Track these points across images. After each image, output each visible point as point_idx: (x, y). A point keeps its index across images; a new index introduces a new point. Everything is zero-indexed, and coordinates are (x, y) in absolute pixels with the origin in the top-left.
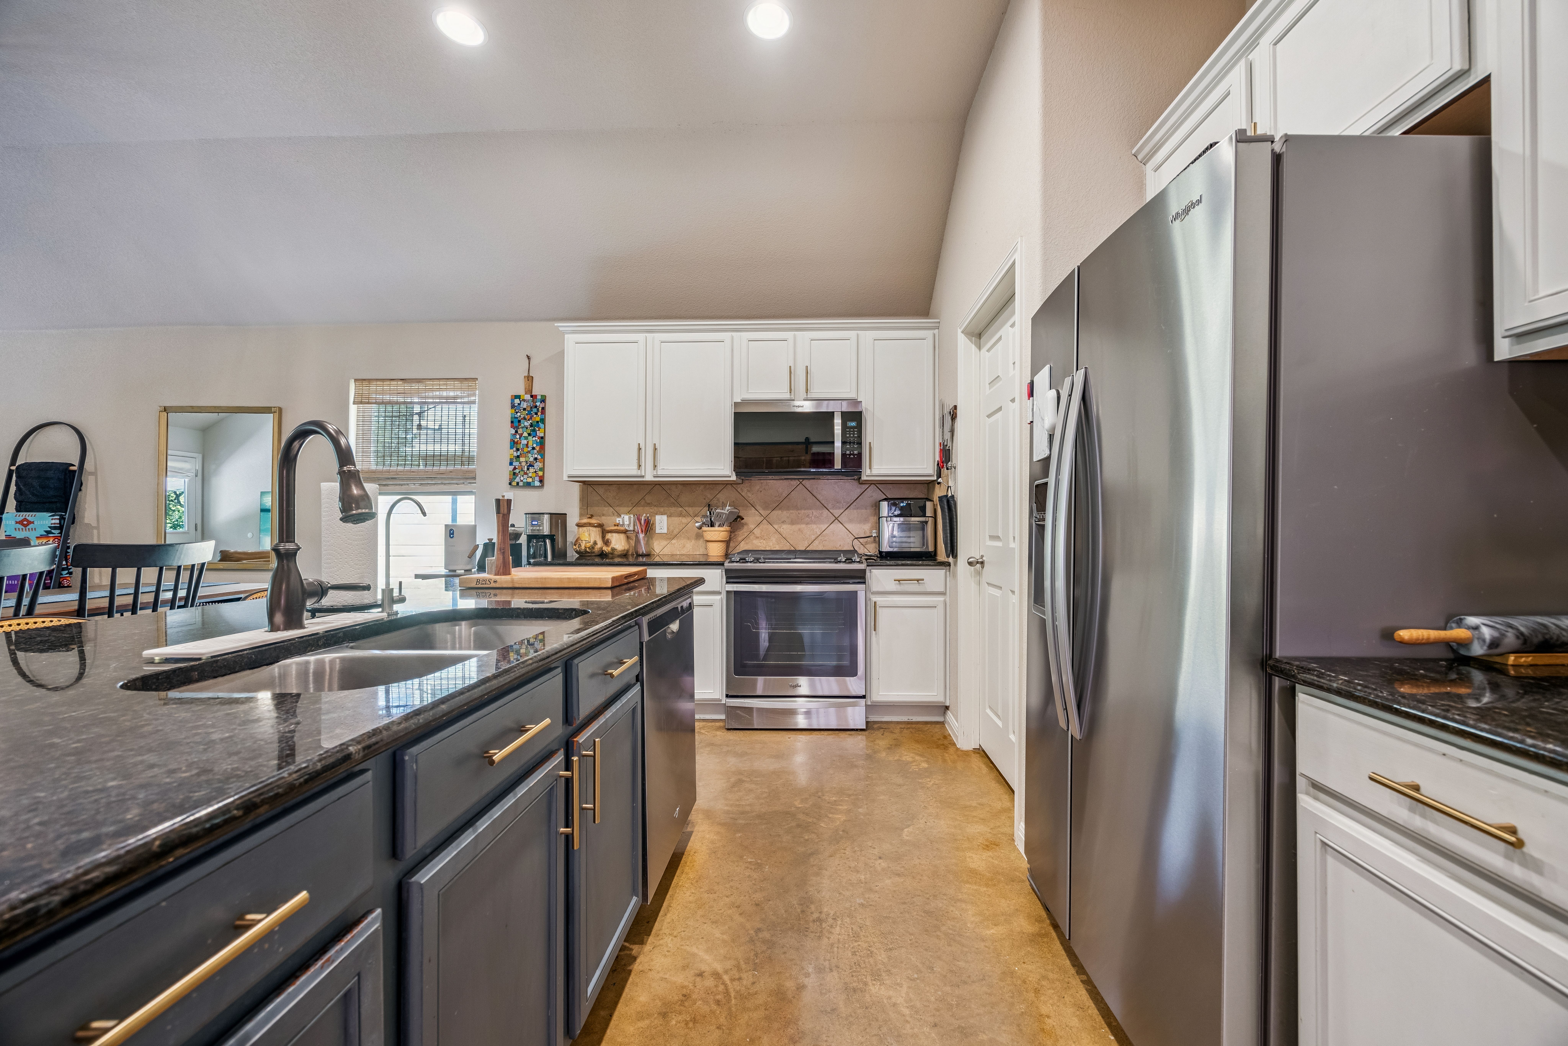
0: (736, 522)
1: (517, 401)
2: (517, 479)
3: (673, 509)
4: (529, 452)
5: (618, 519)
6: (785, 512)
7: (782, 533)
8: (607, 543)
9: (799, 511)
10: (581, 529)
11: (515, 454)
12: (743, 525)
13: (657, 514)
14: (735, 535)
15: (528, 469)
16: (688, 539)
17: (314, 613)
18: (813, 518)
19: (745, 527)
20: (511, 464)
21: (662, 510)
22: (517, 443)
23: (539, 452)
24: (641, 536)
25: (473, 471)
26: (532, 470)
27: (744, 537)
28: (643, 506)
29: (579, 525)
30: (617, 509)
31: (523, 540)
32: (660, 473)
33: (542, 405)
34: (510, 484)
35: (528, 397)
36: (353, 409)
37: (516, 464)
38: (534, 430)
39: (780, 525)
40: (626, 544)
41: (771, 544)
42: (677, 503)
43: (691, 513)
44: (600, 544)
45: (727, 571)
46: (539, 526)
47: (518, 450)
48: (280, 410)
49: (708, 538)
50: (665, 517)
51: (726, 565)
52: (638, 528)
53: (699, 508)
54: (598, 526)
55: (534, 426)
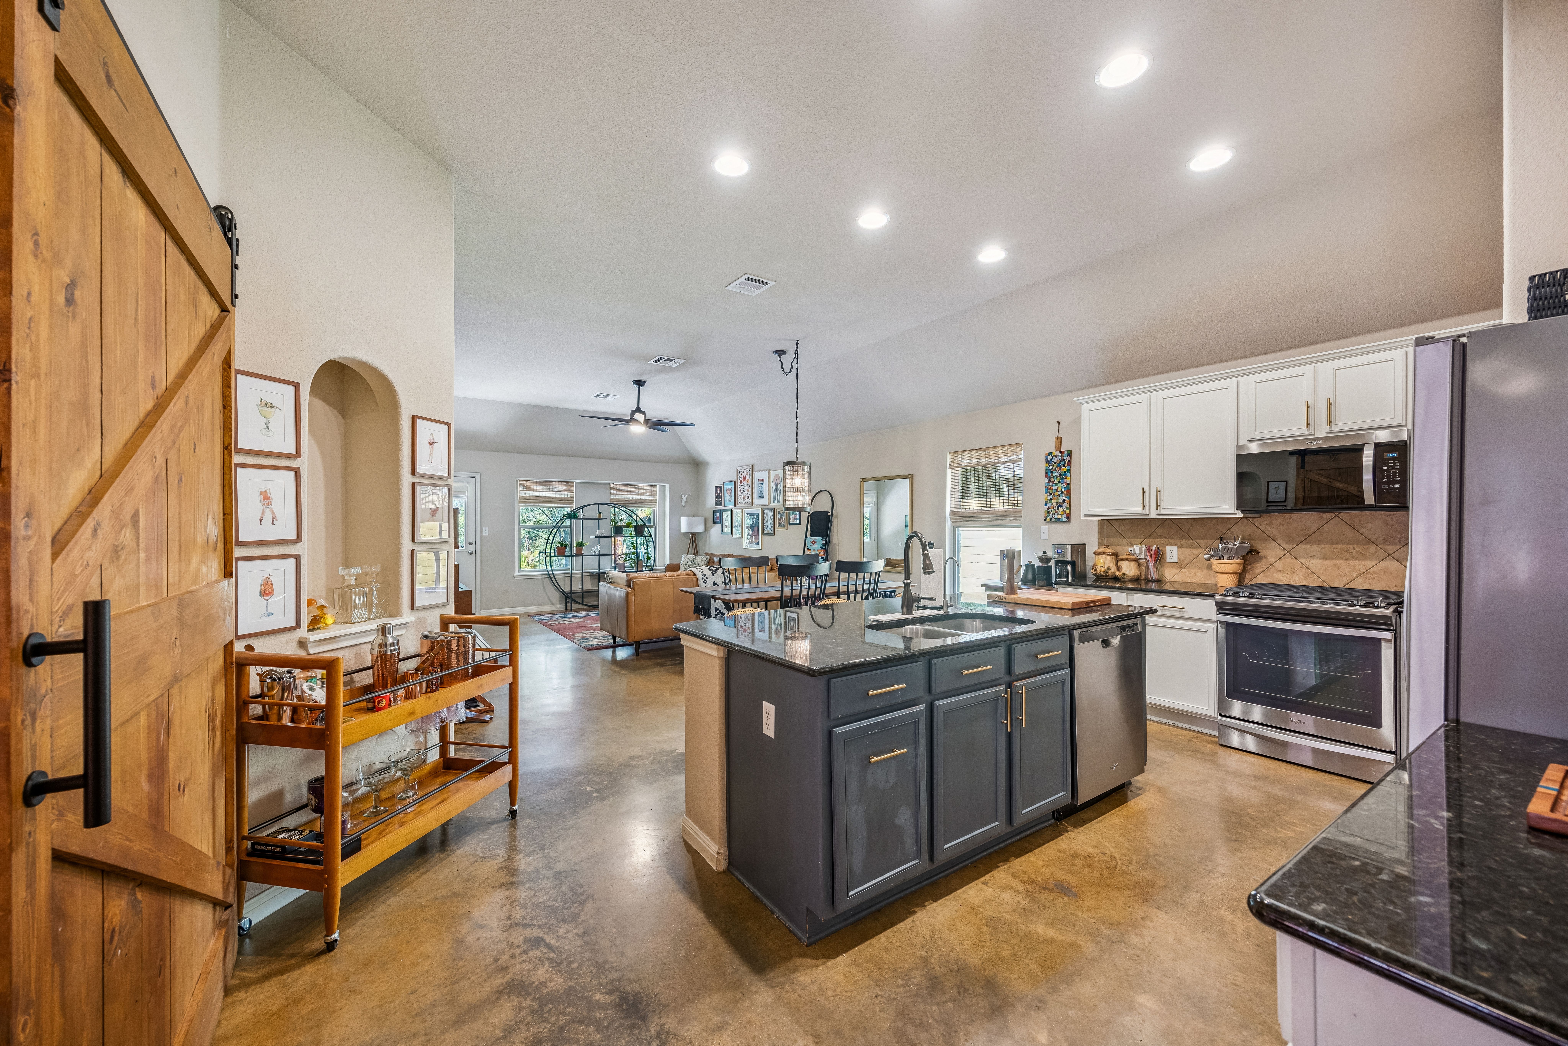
0: (1250, 556)
1: (1050, 457)
2: (1050, 517)
3: (1184, 541)
4: (1059, 495)
5: (1130, 549)
6: (1315, 547)
7: (1311, 568)
8: (1119, 569)
9: (1334, 546)
10: (1097, 556)
11: (1049, 497)
12: (1261, 558)
13: (1167, 545)
14: (1252, 567)
15: (1058, 509)
16: (1200, 568)
17: (918, 608)
18: (1354, 553)
19: (1264, 560)
20: (1046, 505)
21: (1172, 541)
22: (1050, 489)
23: (1066, 495)
24: (1151, 564)
25: (1020, 511)
26: (1061, 509)
27: (1262, 570)
28: (1155, 538)
29: (1096, 554)
30: (1130, 540)
31: (1052, 563)
32: (1163, 511)
33: (1069, 458)
34: (1045, 520)
35: (1058, 453)
36: (949, 472)
37: (1049, 505)
38: (1063, 479)
39: (1308, 560)
40: (1137, 570)
41: (1297, 579)
42: (1187, 535)
43: (1202, 545)
44: (1113, 569)
45: (1218, 603)
46: (1063, 554)
47: (1051, 494)
48: (912, 475)
49: (1217, 569)
50: (1175, 548)
51: (1217, 597)
52: (1148, 557)
53: (1210, 542)
54: (1113, 554)
55: (1063, 475)
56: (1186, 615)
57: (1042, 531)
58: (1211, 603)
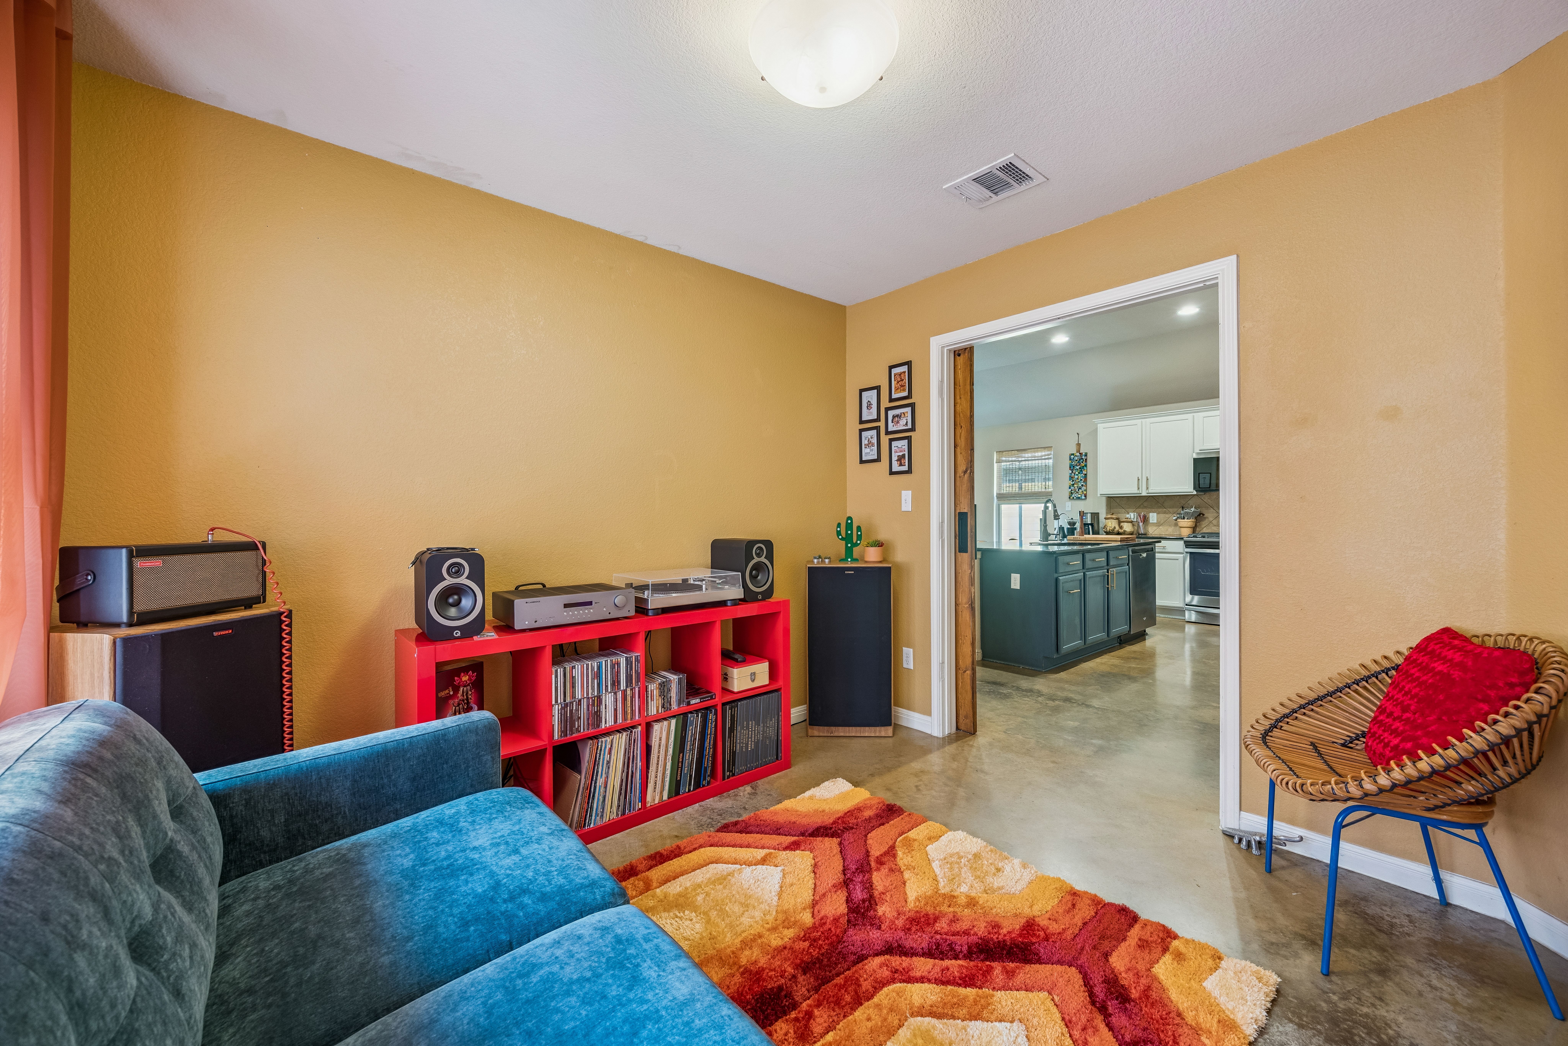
0: (1199, 517)
1: (1072, 457)
2: (1073, 495)
3: (1160, 509)
4: (1079, 482)
5: (1128, 515)
8: (1121, 527)
11: (1072, 483)
12: (1205, 518)
13: (1150, 512)
14: (1200, 524)
15: (1078, 490)
16: (1170, 526)
19: (1207, 519)
20: (1070, 488)
21: (1153, 510)
22: (1073, 477)
23: (1084, 482)
24: (1141, 524)
25: (1051, 492)
26: (1080, 491)
27: (1206, 525)
28: (1143, 508)
29: (1106, 519)
30: (1127, 509)
32: (1149, 491)
33: (1085, 458)
34: (1069, 498)
35: (1078, 454)
36: (996, 466)
37: (1072, 488)
38: (1081, 471)
40: (1132, 528)
42: (1162, 506)
43: (1172, 511)
44: (1117, 528)
45: (1185, 542)
46: (1085, 518)
47: (1073, 481)
49: (1181, 525)
50: (1155, 514)
51: (1185, 539)
52: (1139, 520)
53: (1176, 509)
54: (1117, 519)
55: (1081, 469)
56: (1166, 551)
57: (1067, 505)
58: (1182, 542)
